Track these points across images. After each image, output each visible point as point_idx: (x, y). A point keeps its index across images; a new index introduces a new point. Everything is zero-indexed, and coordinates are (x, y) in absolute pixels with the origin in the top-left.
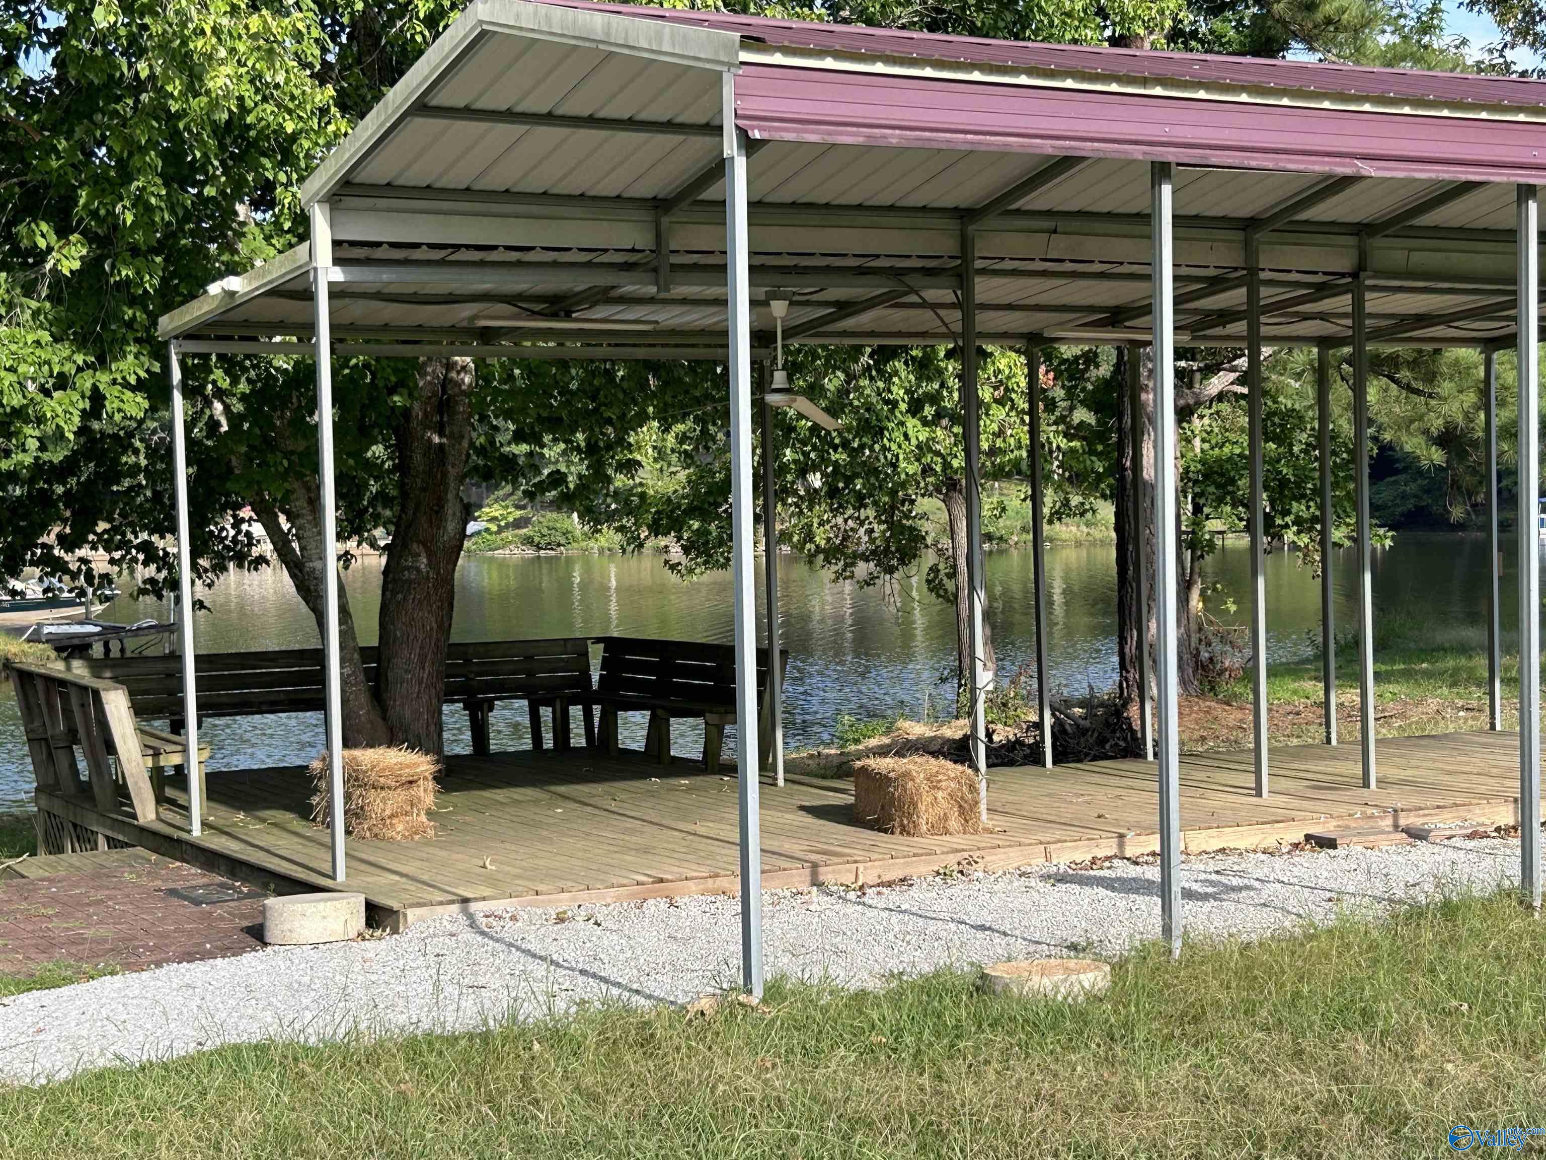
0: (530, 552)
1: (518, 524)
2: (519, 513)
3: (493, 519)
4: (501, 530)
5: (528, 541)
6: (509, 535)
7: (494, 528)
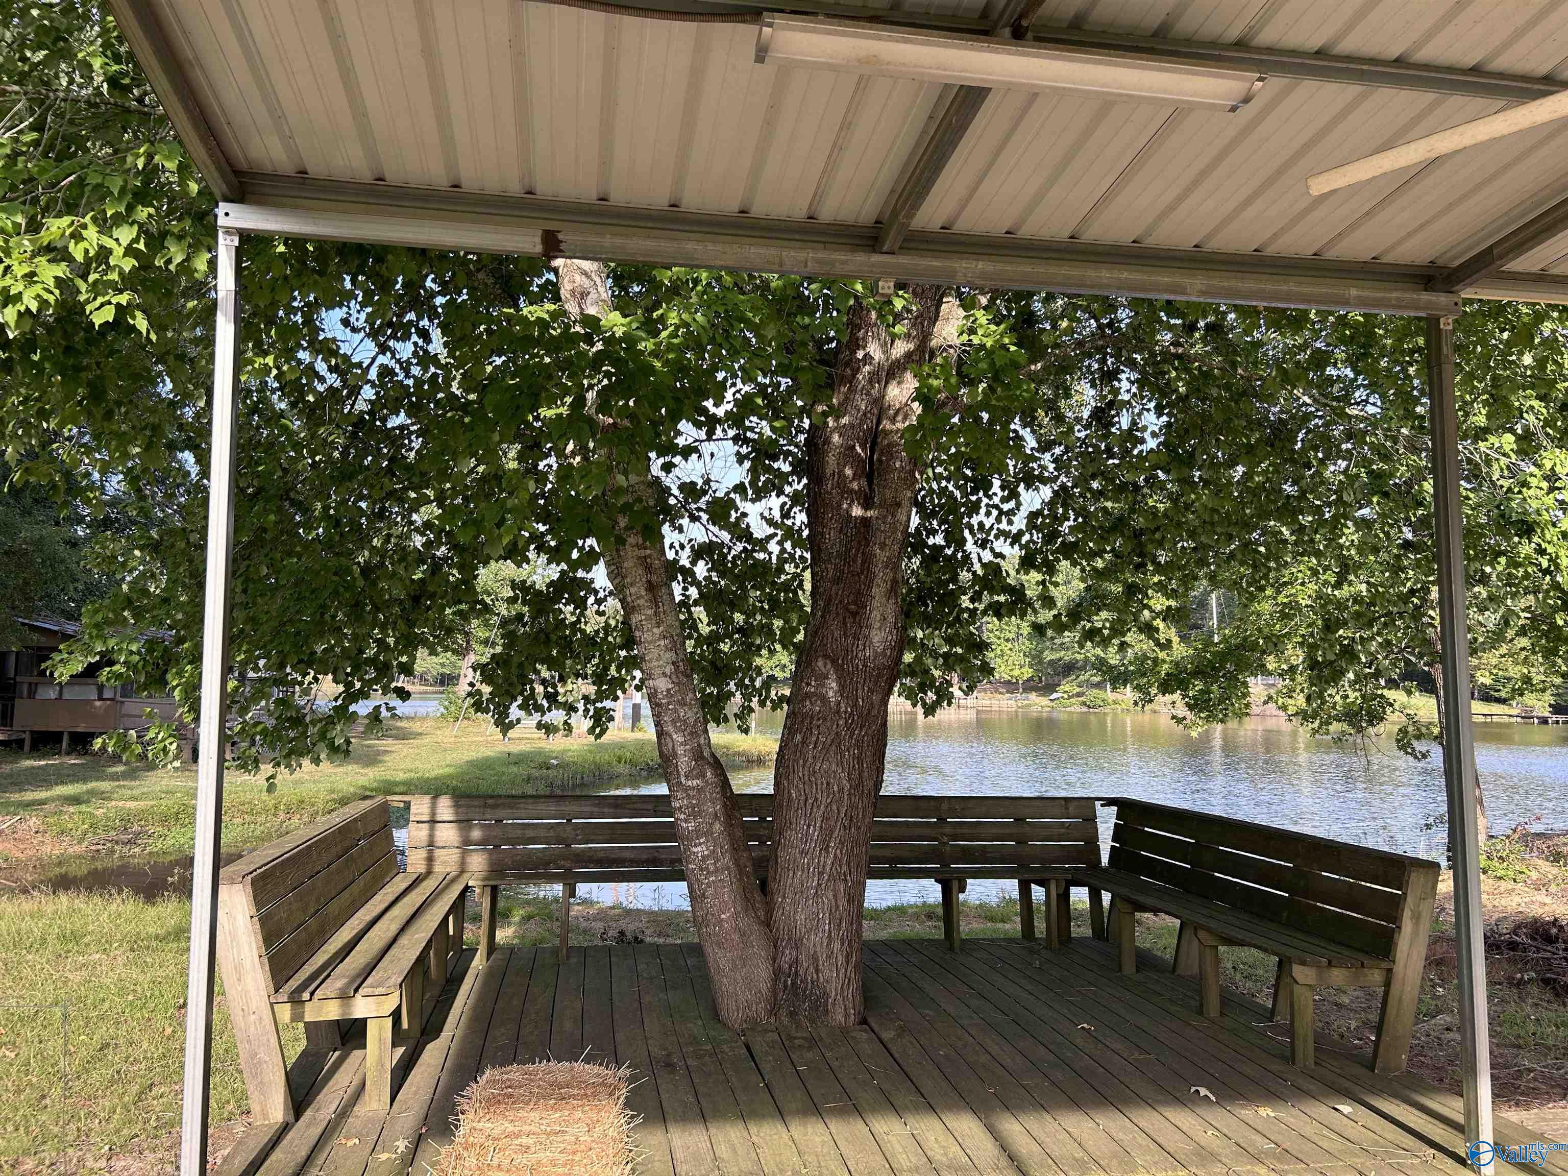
0: (1085, 709)
1: (1079, 695)
2: (1078, 690)
3: (1065, 692)
4: (1070, 697)
5: (1084, 704)
6: (1073, 700)
7: (1066, 696)
